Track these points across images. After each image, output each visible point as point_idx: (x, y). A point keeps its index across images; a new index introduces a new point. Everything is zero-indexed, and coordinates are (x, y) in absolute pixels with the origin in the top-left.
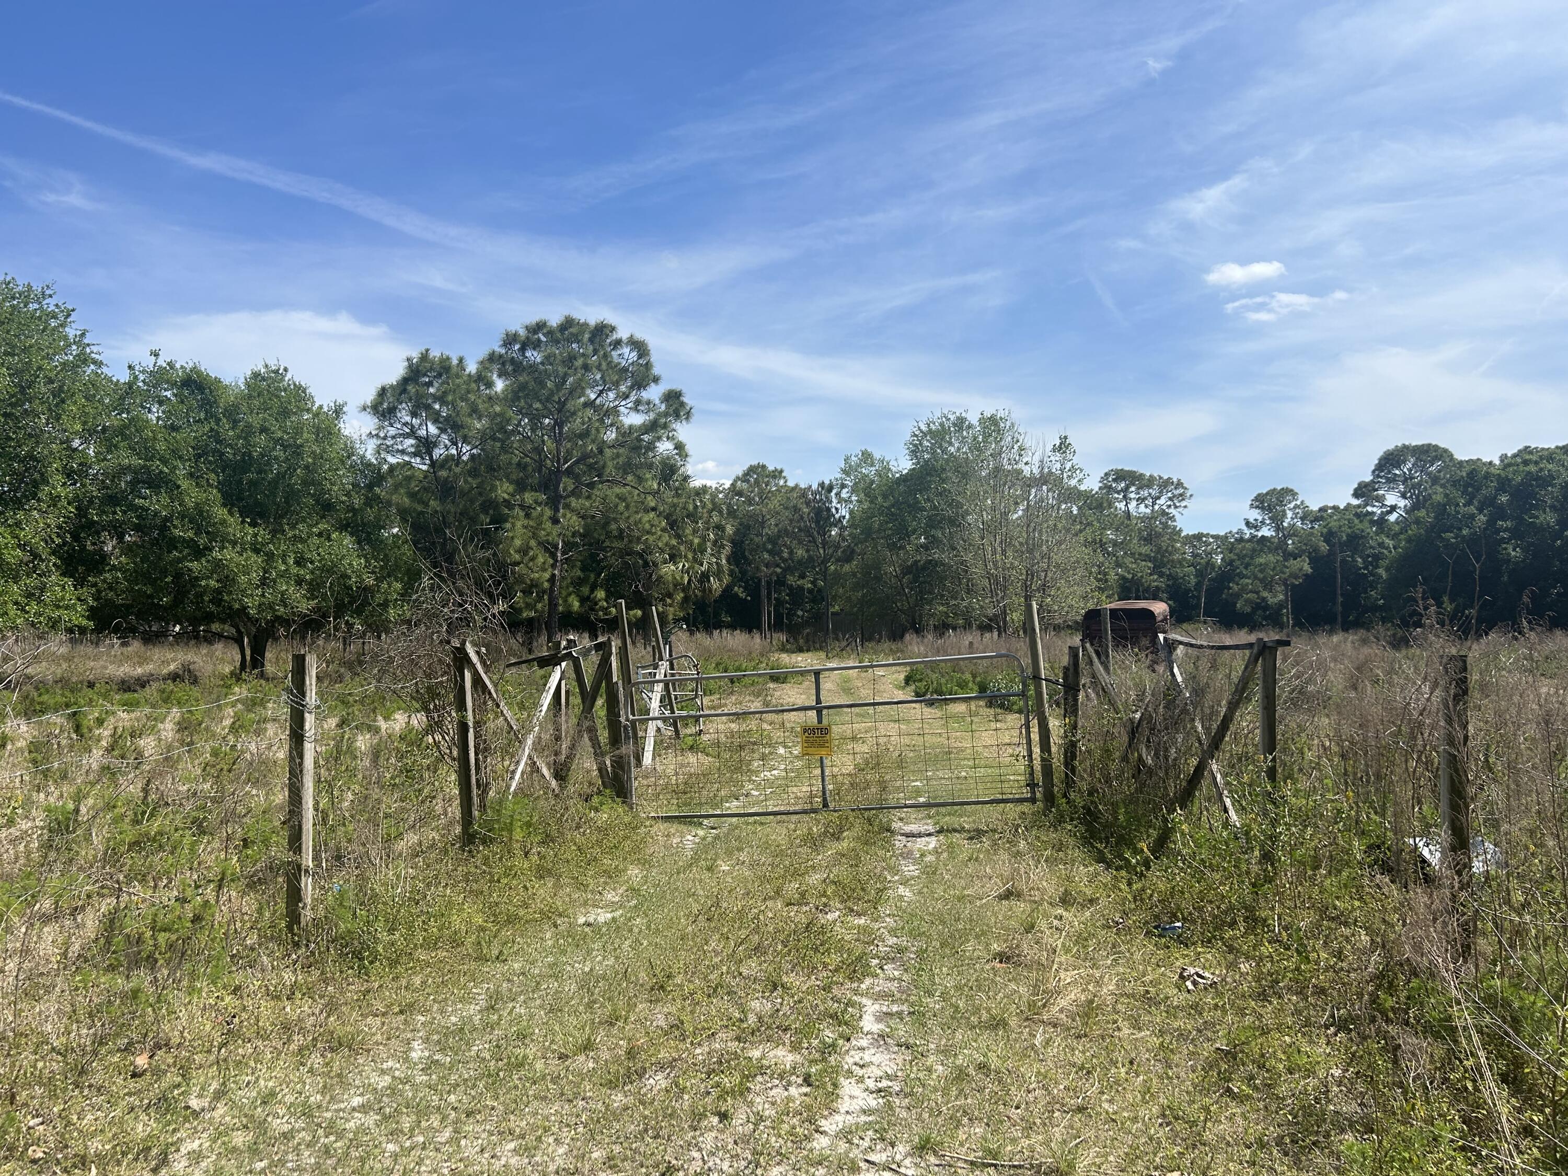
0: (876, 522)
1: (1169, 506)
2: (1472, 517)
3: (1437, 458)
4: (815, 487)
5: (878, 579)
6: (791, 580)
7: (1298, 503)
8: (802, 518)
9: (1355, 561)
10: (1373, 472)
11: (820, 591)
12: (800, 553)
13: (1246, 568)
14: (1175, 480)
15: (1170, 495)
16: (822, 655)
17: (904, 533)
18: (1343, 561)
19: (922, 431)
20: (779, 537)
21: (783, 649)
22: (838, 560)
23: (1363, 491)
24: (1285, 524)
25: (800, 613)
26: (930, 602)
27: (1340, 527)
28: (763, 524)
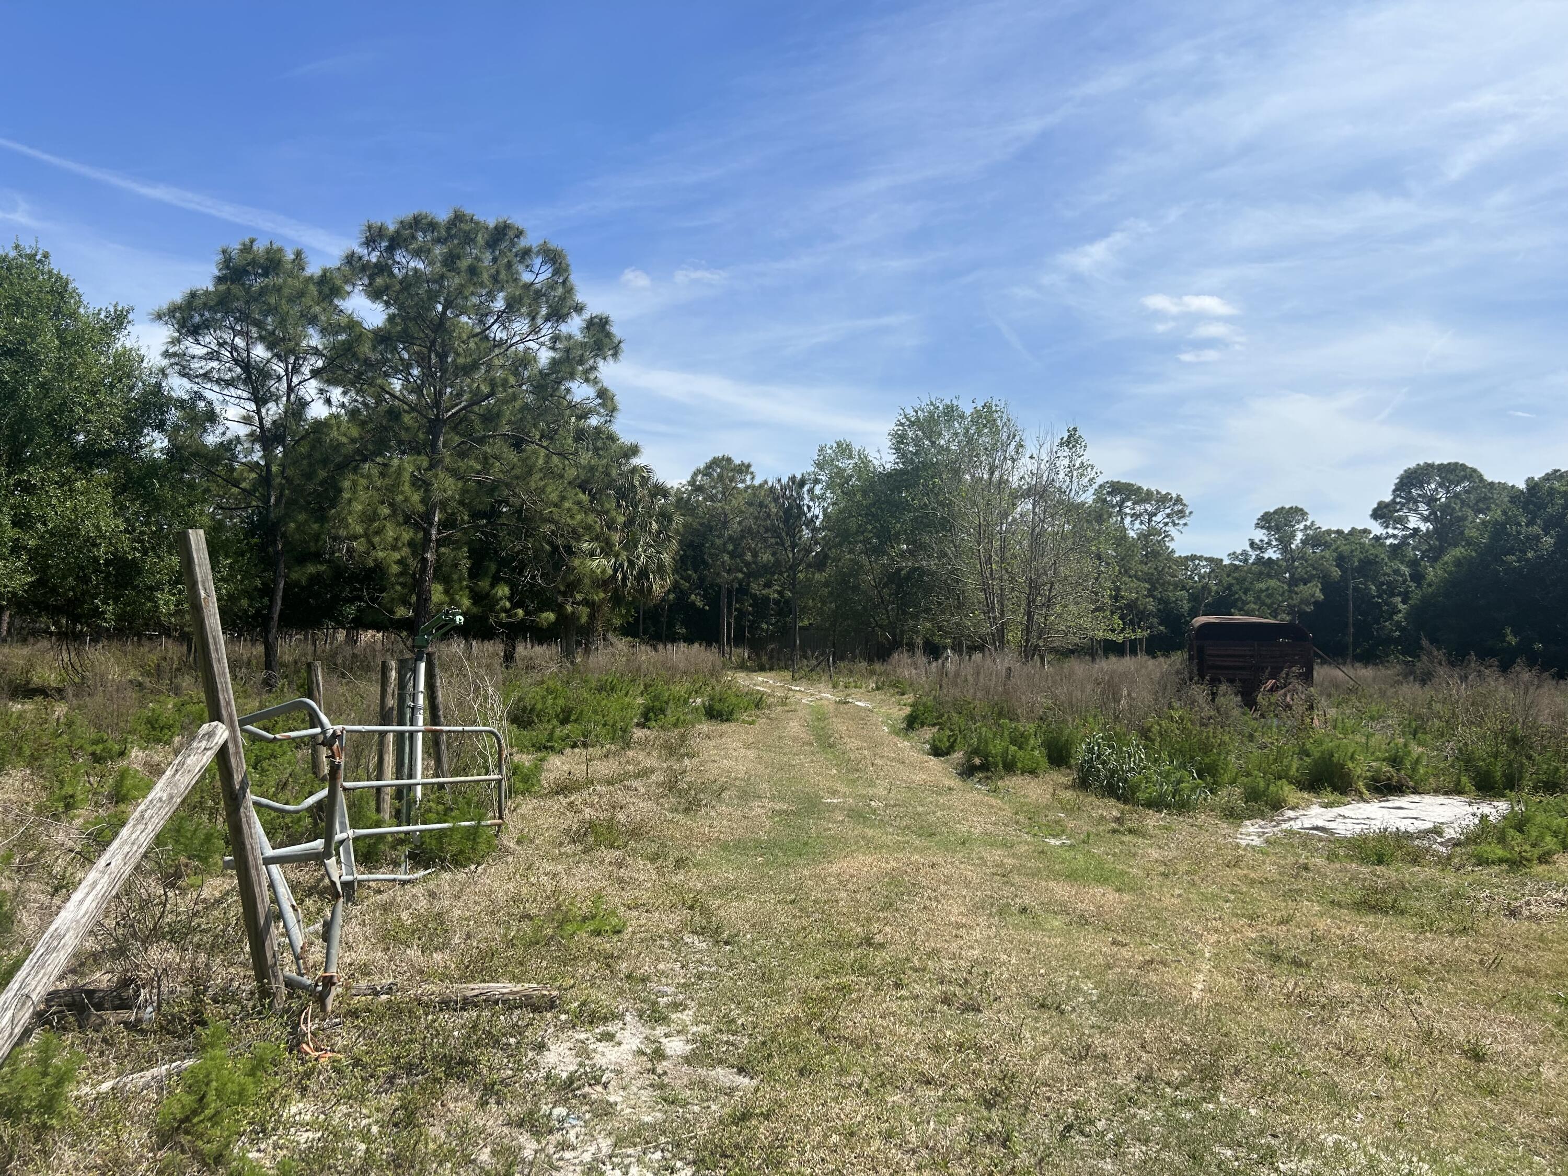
0: (853, 524)
1: (1166, 524)
2: (1537, 538)
3: (1465, 478)
4: (785, 480)
5: (856, 588)
6: (756, 588)
7: (1308, 523)
8: (769, 515)
9: (1367, 588)
10: (1394, 491)
11: (787, 602)
12: (766, 557)
13: (1245, 593)
14: (1174, 496)
15: (1168, 511)
16: (787, 675)
17: (887, 537)
18: (1356, 589)
19: (908, 420)
20: (743, 537)
21: (742, 667)
22: (809, 566)
23: (1382, 513)
24: (1293, 546)
25: (764, 626)
26: (915, 617)
27: (1352, 551)
28: (725, 524)
